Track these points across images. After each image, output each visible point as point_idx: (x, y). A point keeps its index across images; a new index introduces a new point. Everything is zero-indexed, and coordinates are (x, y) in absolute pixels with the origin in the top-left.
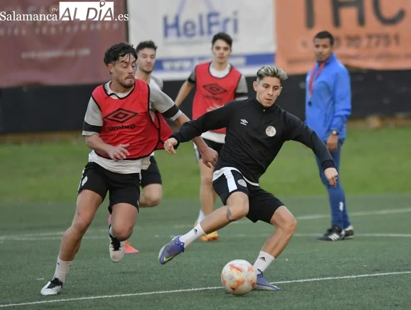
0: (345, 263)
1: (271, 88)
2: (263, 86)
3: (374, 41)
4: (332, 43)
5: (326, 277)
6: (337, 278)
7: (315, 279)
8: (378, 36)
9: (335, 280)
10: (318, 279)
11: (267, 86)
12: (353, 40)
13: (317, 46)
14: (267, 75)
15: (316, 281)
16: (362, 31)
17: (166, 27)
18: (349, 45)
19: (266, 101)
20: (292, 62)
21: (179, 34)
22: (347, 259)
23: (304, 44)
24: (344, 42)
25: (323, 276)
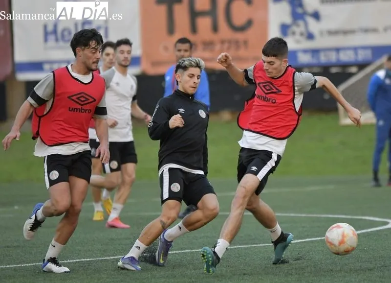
0: (200, 238)
1: (196, 77)
2: (188, 76)
3: (226, 45)
4: (191, 47)
5: (184, 250)
6: (194, 251)
7: (175, 252)
8: (230, 42)
9: (192, 252)
10: (177, 252)
11: (192, 76)
12: (208, 45)
13: (179, 50)
14: (191, 66)
15: (176, 253)
16: (215, 37)
17: (46, 34)
18: (204, 50)
19: (191, 89)
20: (155, 64)
21: (57, 40)
22: (203, 235)
23: (166, 48)
24: (200, 47)
25: (182, 249)
